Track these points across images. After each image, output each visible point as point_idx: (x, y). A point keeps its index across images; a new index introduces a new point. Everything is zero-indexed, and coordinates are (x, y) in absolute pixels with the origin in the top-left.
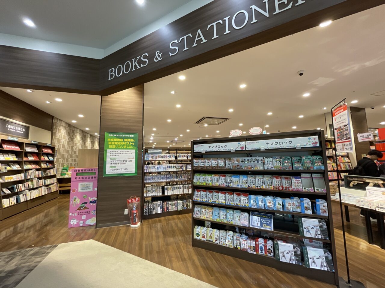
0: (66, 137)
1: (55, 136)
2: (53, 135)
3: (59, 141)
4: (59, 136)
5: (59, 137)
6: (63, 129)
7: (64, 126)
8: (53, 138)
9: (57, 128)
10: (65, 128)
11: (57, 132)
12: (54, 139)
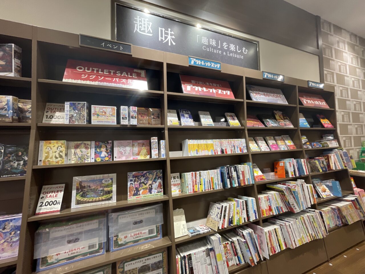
0: (357, 70)
1: (329, 66)
2: (324, 66)
3: (341, 79)
4: (340, 66)
5: (340, 71)
6: (346, 51)
7: (349, 44)
8: (325, 72)
9: (331, 49)
10: (353, 47)
11: (334, 58)
12: (326, 75)
